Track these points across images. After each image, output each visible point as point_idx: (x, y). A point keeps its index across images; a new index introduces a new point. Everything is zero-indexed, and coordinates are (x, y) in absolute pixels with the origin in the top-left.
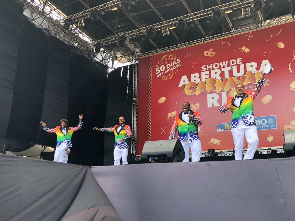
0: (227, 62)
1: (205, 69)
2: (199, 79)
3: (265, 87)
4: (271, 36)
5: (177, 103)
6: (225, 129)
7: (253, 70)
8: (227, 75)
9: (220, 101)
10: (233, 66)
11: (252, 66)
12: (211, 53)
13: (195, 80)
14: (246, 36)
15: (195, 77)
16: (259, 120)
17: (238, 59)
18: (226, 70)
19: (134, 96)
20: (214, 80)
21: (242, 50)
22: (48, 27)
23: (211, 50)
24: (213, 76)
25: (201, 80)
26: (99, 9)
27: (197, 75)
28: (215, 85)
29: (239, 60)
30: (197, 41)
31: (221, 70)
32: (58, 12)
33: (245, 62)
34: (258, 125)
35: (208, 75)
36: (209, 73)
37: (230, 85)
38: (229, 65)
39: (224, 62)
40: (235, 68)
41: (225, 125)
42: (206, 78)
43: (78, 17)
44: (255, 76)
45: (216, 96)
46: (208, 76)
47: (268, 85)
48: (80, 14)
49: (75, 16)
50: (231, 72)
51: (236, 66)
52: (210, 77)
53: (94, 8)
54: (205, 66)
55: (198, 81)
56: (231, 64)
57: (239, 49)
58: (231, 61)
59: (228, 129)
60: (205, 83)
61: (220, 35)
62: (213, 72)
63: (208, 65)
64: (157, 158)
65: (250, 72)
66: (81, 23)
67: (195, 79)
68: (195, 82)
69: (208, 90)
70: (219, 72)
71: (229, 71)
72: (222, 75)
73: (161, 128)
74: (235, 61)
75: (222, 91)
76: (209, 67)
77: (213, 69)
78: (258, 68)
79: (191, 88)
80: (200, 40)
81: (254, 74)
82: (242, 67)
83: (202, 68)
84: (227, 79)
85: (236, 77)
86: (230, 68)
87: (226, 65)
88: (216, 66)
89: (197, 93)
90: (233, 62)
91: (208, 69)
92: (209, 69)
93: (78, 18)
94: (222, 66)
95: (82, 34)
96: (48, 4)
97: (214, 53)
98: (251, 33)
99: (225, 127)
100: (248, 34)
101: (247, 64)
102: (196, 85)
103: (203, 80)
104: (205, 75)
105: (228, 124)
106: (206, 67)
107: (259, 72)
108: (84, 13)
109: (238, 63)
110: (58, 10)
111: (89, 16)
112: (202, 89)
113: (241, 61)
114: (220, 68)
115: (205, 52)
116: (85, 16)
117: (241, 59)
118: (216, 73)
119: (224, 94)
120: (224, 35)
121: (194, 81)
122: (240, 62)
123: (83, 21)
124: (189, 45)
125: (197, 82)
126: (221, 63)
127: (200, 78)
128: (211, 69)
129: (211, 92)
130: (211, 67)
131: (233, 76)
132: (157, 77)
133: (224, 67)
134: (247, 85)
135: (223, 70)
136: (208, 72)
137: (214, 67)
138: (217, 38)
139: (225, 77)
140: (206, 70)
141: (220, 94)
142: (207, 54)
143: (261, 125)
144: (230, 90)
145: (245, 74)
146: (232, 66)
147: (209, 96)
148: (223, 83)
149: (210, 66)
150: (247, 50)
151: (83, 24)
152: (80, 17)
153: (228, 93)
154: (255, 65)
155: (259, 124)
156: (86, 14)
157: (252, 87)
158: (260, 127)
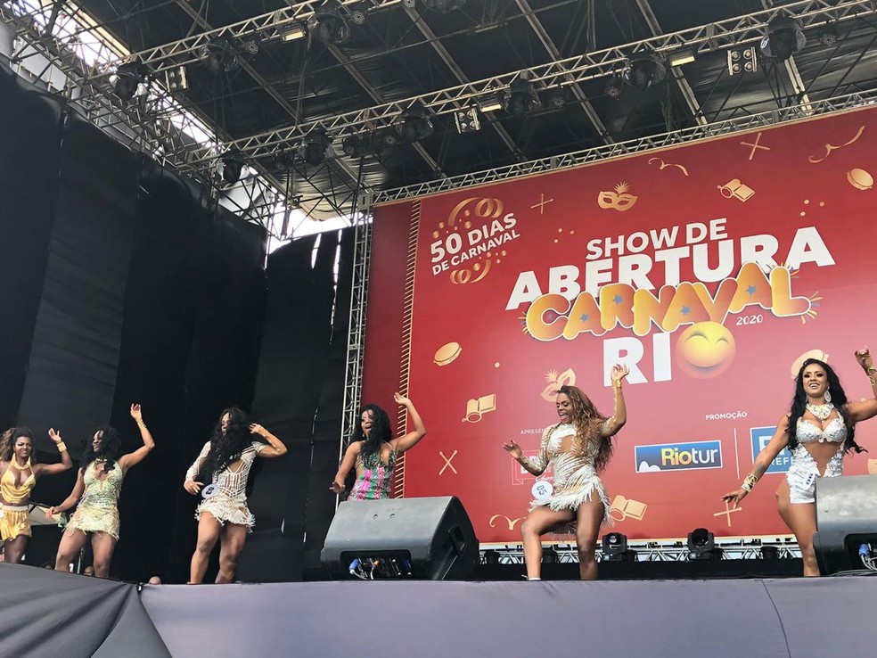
0: (675, 230)
1: (599, 251)
2: (578, 287)
3: (804, 322)
4: (829, 148)
5: (497, 365)
6: (664, 464)
7: (765, 261)
8: (672, 277)
9: (646, 364)
10: (694, 246)
11: (759, 248)
12: (621, 198)
13: (564, 290)
14: (743, 143)
15: (564, 277)
17: (713, 223)
18: (671, 259)
19: (353, 336)
20: (630, 291)
21: (727, 192)
22: (65, 87)
23: (621, 188)
24: (626, 276)
25: (583, 288)
26: (240, 34)
27: (572, 271)
28: (633, 309)
29: (718, 225)
30: (576, 156)
31: (653, 258)
32: (102, 39)
33: (736, 233)
35: (610, 273)
36: (611, 267)
37: (685, 311)
38: (680, 242)
39: (664, 232)
40: (701, 253)
41: (664, 451)
42: (599, 285)
43: (167, 58)
44: (770, 282)
45: (635, 348)
46: (608, 277)
47: (815, 313)
48: (174, 48)
49: (159, 54)
50: (686, 266)
51: (706, 245)
52: (615, 278)
53: (224, 29)
54: (599, 241)
55: (573, 292)
56: (690, 240)
57: (719, 187)
58: (690, 227)
59: (673, 464)
60: (598, 299)
61: (653, 140)
62: (625, 263)
63: (608, 240)
64: (376, 563)
65: (754, 267)
66: (178, 79)
67: (564, 283)
68: (563, 294)
69: (608, 323)
70: (646, 263)
71: (682, 260)
72: (657, 273)
73: (441, 453)
74: (702, 226)
75: (656, 329)
76: (614, 246)
77: (627, 253)
78: (780, 257)
79: (550, 316)
80: (585, 154)
81: (768, 275)
82: (726, 249)
83: (590, 247)
84: (672, 290)
85: (703, 283)
86: (684, 252)
87: (670, 242)
88: (638, 242)
89: (569, 333)
90: (696, 232)
91: (608, 253)
92: (614, 251)
93: (167, 62)
94: (657, 244)
95: (182, 117)
96: (70, 12)
97: (632, 200)
98: (760, 134)
99: (664, 457)
100: (750, 138)
101: (743, 240)
102: (565, 305)
103: (592, 288)
104: (600, 272)
105: (673, 447)
106: (602, 246)
107: (785, 268)
108: (190, 43)
109: (714, 237)
110: (100, 29)
111: (204, 57)
112: (587, 321)
113: (723, 228)
114: (650, 251)
115: (602, 195)
116: (192, 56)
117: (724, 220)
118: (635, 267)
119: (662, 342)
120: (667, 140)
121: (558, 292)
122: (718, 233)
123: (182, 72)
124: (549, 168)
125: (569, 296)
126: (653, 233)
127: (581, 281)
128: (621, 252)
129: (619, 332)
130: (620, 246)
131: (695, 280)
132: (435, 273)
133: (664, 246)
134: (742, 314)
135: (659, 256)
136: (608, 264)
137: (631, 248)
138: (643, 148)
139: (668, 283)
140: (603, 257)
141: (647, 342)
142: (608, 200)
144: (683, 328)
145: (735, 273)
146: (691, 246)
147: (611, 347)
148: (659, 301)
149: (615, 241)
150: (744, 192)
151: (184, 83)
152: (176, 59)
153: (675, 337)
154: (770, 243)
156: (194, 47)
157: (757, 319)
158: (782, 462)
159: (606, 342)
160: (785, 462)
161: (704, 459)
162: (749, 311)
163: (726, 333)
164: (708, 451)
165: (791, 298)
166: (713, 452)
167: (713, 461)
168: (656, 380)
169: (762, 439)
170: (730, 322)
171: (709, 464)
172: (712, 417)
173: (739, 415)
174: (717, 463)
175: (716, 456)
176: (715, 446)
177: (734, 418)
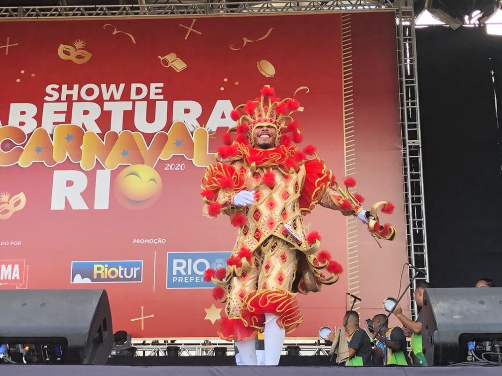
0: (122, 86)
1: (56, 95)
2: (35, 123)
4: (246, 40)
6: (95, 277)
7: (191, 122)
8: (117, 125)
9: (88, 195)
10: (136, 102)
11: (187, 111)
12: (78, 53)
13: (22, 124)
14: (181, 25)
15: (23, 113)
16: (190, 261)
17: (153, 86)
18: (117, 110)
20: (80, 132)
21: (166, 62)
23: (79, 44)
24: (77, 119)
25: (39, 124)
27: (31, 109)
28: (81, 147)
29: (157, 88)
30: (41, 10)
31: (102, 107)
33: (170, 96)
34: (187, 273)
35: (64, 115)
36: (66, 110)
37: (124, 154)
38: (126, 97)
39: (113, 87)
40: (141, 108)
41: (96, 266)
42: (55, 123)
44: (193, 139)
45: (80, 180)
46: (62, 118)
50: (129, 118)
51: (146, 102)
52: (68, 120)
54: (56, 87)
55: (30, 126)
56: (133, 96)
57: (159, 57)
58: (134, 86)
59: (102, 277)
60: (52, 135)
61: (109, 9)
62: (77, 108)
63: (65, 87)
65: (182, 126)
67: (23, 118)
68: (21, 128)
69: (59, 157)
70: (95, 111)
71: (125, 112)
72: (104, 120)
74: (143, 87)
75: (99, 166)
76: (70, 92)
77: (80, 99)
78: (203, 120)
79: (8, 146)
80: (50, 10)
81: (192, 133)
82: (161, 107)
83: (48, 89)
84: (115, 136)
85: (141, 132)
86: (128, 106)
87: (117, 96)
88: (90, 92)
89: (24, 162)
90: (139, 92)
91: (64, 98)
92: (69, 97)
94: (106, 96)
97: (88, 56)
98: (194, 20)
99: (96, 271)
100: (188, 22)
101: (175, 102)
102: (21, 137)
103: (47, 125)
104: (55, 112)
105: (104, 264)
106: (59, 91)
107: (206, 129)
109: (152, 97)
112: (40, 153)
113: (160, 91)
114: (100, 101)
115: (62, 47)
117: (161, 85)
118: (86, 112)
119: (103, 178)
120: (120, 11)
121: (17, 125)
122: (156, 94)
124: (16, 16)
125: (26, 130)
126: (104, 86)
127: (38, 118)
128: (75, 98)
129: (67, 165)
130: (74, 93)
131: (135, 129)
133: (112, 99)
134: (169, 162)
135: (107, 106)
136: (64, 107)
137: (84, 96)
138: (99, 14)
139: (112, 130)
140: (59, 100)
141: (91, 176)
142: (67, 53)
143: (194, 274)
144: (122, 167)
145: (167, 128)
146: (134, 101)
147: (60, 177)
148: (104, 143)
149: (70, 88)
150: (179, 65)
153: (114, 175)
154: (196, 108)
155: (190, 273)
157: (181, 167)
158: (189, 280)
159: (55, 172)
160: (191, 280)
161: (128, 274)
162: (175, 160)
163: (155, 175)
164: (132, 269)
165: (208, 153)
166: (136, 269)
167: (135, 277)
168: (95, 208)
169: (175, 261)
170: (160, 167)
171: (132, 279)
172: (138, 241)
173: (160, 241)
174: (138, 278)
175: (139, 272)
176: (138, 265)
177: (156, 243)
